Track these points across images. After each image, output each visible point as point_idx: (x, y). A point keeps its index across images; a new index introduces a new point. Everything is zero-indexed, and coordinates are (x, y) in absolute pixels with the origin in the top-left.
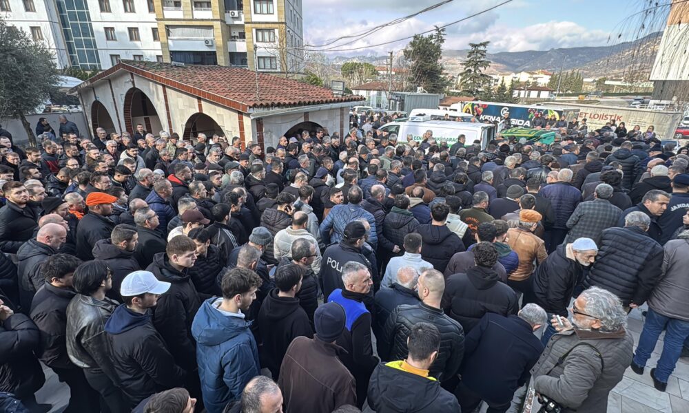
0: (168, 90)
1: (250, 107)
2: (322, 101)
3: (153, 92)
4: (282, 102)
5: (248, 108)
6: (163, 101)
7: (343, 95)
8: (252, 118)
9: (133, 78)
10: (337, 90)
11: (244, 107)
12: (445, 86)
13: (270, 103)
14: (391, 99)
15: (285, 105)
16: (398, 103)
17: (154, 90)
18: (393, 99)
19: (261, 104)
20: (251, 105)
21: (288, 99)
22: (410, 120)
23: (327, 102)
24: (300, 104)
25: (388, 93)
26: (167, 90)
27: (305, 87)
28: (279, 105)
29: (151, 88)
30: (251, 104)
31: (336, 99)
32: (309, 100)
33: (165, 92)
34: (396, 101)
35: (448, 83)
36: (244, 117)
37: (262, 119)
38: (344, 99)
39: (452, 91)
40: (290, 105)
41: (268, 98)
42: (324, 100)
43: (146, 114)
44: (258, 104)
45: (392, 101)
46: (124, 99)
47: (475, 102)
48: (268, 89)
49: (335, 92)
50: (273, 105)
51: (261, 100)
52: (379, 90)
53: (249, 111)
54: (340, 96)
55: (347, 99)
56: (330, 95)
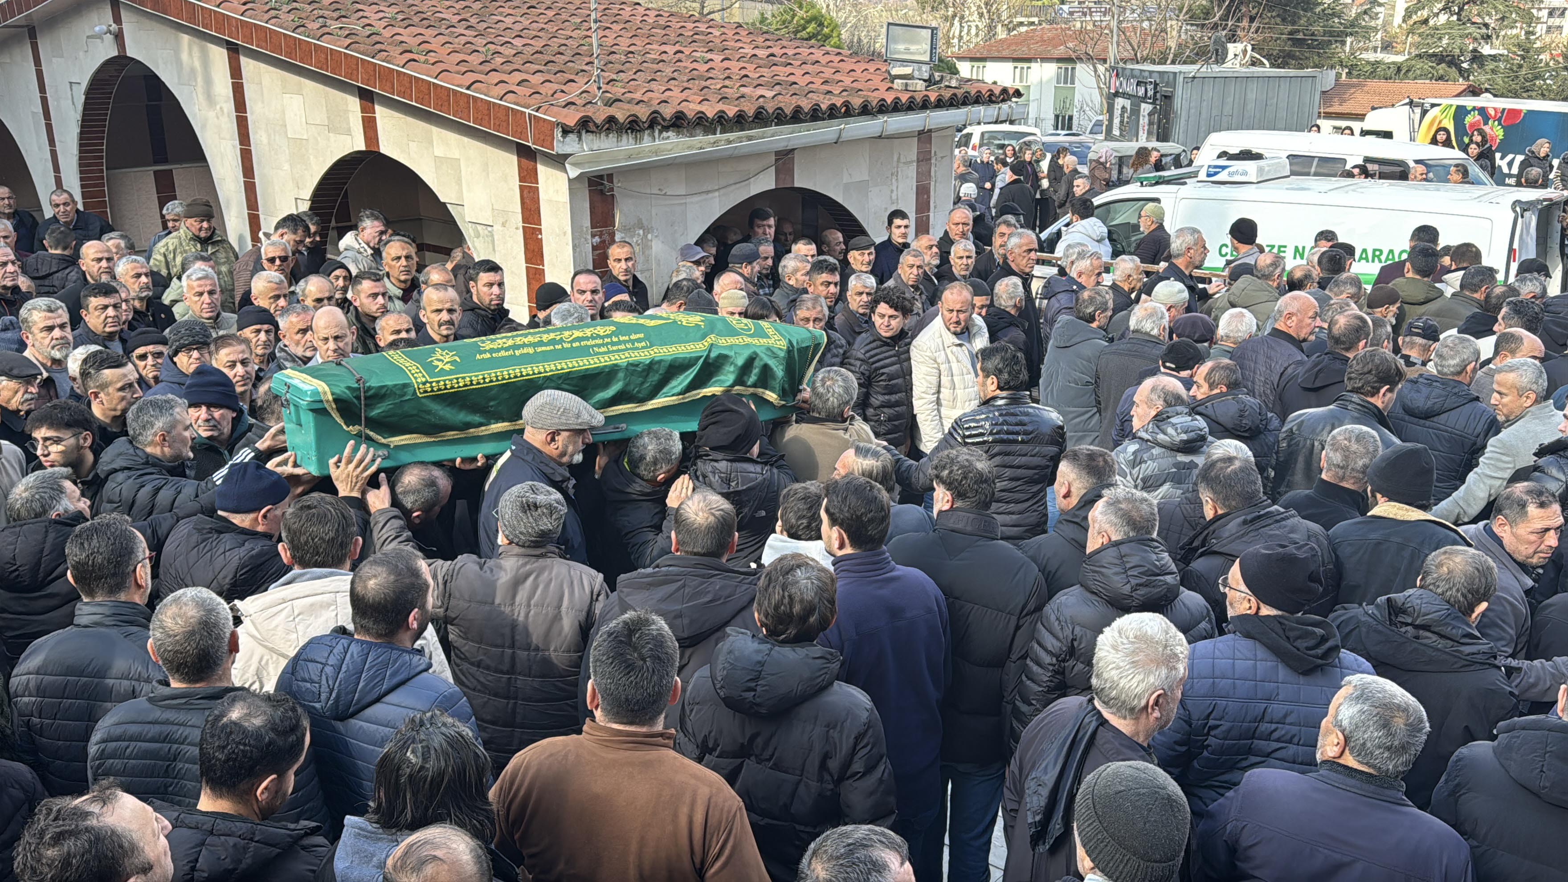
0: (247, 64)
1: (566, 131)
2: (846, 104)
3: (193, 70)
4: (691, 109)
5: (558, 133)
6: (229, 106)
7: (930, 82)
8: (574, 172)
9: (117, 20)
10: (904, 62)
11: (545, 130)
12: (1340, 36)
13: (643, 113)
14: (1117, 94)
15: (702, 124)
16: (1146, 108)
17: (197, 64)
18: (1125, 95)
19: (611, 120)
20: (571, 122)
21: (714, 98)
22: (1202, 175)
23: (865, 111)
24: (761, 118)
25: (1101, 68)
26: (245, 62)
27: (776, 50)
28: (678, 123)
29: (185, 56)
30: (572, 118)
31: (904, 97)
32: (794, 101)
33: (236, 72)
34: (1136, 101)
35: (1353, 28)
36: (543, 171)
37: (610, 177)
38: (933, 97)
39: (1371, 56)
40: (722, 123)
41: (638, 96)
42: (856, 102)
43: (160, 156)
44: (599, 118)
45: (1120, 102)
46: (81, 99)
47: (1469, 102)
48: (636, 59)
49: (896, 71)
50: (655, 123)
51: (609, 103)
52: (1069, 60)
53: (562, 145)
54: (920, 85)
55: (947, 94)
56: (876, 81)
